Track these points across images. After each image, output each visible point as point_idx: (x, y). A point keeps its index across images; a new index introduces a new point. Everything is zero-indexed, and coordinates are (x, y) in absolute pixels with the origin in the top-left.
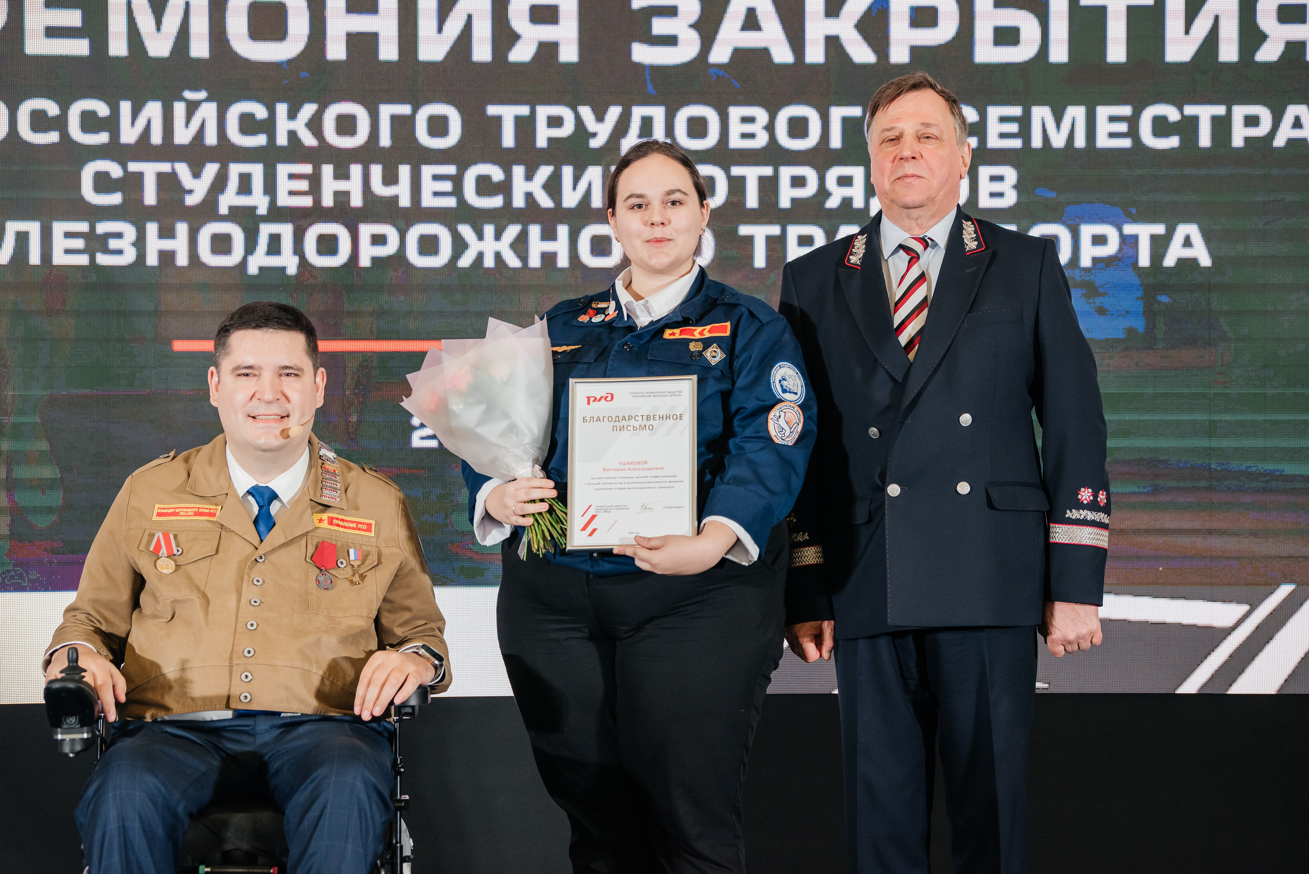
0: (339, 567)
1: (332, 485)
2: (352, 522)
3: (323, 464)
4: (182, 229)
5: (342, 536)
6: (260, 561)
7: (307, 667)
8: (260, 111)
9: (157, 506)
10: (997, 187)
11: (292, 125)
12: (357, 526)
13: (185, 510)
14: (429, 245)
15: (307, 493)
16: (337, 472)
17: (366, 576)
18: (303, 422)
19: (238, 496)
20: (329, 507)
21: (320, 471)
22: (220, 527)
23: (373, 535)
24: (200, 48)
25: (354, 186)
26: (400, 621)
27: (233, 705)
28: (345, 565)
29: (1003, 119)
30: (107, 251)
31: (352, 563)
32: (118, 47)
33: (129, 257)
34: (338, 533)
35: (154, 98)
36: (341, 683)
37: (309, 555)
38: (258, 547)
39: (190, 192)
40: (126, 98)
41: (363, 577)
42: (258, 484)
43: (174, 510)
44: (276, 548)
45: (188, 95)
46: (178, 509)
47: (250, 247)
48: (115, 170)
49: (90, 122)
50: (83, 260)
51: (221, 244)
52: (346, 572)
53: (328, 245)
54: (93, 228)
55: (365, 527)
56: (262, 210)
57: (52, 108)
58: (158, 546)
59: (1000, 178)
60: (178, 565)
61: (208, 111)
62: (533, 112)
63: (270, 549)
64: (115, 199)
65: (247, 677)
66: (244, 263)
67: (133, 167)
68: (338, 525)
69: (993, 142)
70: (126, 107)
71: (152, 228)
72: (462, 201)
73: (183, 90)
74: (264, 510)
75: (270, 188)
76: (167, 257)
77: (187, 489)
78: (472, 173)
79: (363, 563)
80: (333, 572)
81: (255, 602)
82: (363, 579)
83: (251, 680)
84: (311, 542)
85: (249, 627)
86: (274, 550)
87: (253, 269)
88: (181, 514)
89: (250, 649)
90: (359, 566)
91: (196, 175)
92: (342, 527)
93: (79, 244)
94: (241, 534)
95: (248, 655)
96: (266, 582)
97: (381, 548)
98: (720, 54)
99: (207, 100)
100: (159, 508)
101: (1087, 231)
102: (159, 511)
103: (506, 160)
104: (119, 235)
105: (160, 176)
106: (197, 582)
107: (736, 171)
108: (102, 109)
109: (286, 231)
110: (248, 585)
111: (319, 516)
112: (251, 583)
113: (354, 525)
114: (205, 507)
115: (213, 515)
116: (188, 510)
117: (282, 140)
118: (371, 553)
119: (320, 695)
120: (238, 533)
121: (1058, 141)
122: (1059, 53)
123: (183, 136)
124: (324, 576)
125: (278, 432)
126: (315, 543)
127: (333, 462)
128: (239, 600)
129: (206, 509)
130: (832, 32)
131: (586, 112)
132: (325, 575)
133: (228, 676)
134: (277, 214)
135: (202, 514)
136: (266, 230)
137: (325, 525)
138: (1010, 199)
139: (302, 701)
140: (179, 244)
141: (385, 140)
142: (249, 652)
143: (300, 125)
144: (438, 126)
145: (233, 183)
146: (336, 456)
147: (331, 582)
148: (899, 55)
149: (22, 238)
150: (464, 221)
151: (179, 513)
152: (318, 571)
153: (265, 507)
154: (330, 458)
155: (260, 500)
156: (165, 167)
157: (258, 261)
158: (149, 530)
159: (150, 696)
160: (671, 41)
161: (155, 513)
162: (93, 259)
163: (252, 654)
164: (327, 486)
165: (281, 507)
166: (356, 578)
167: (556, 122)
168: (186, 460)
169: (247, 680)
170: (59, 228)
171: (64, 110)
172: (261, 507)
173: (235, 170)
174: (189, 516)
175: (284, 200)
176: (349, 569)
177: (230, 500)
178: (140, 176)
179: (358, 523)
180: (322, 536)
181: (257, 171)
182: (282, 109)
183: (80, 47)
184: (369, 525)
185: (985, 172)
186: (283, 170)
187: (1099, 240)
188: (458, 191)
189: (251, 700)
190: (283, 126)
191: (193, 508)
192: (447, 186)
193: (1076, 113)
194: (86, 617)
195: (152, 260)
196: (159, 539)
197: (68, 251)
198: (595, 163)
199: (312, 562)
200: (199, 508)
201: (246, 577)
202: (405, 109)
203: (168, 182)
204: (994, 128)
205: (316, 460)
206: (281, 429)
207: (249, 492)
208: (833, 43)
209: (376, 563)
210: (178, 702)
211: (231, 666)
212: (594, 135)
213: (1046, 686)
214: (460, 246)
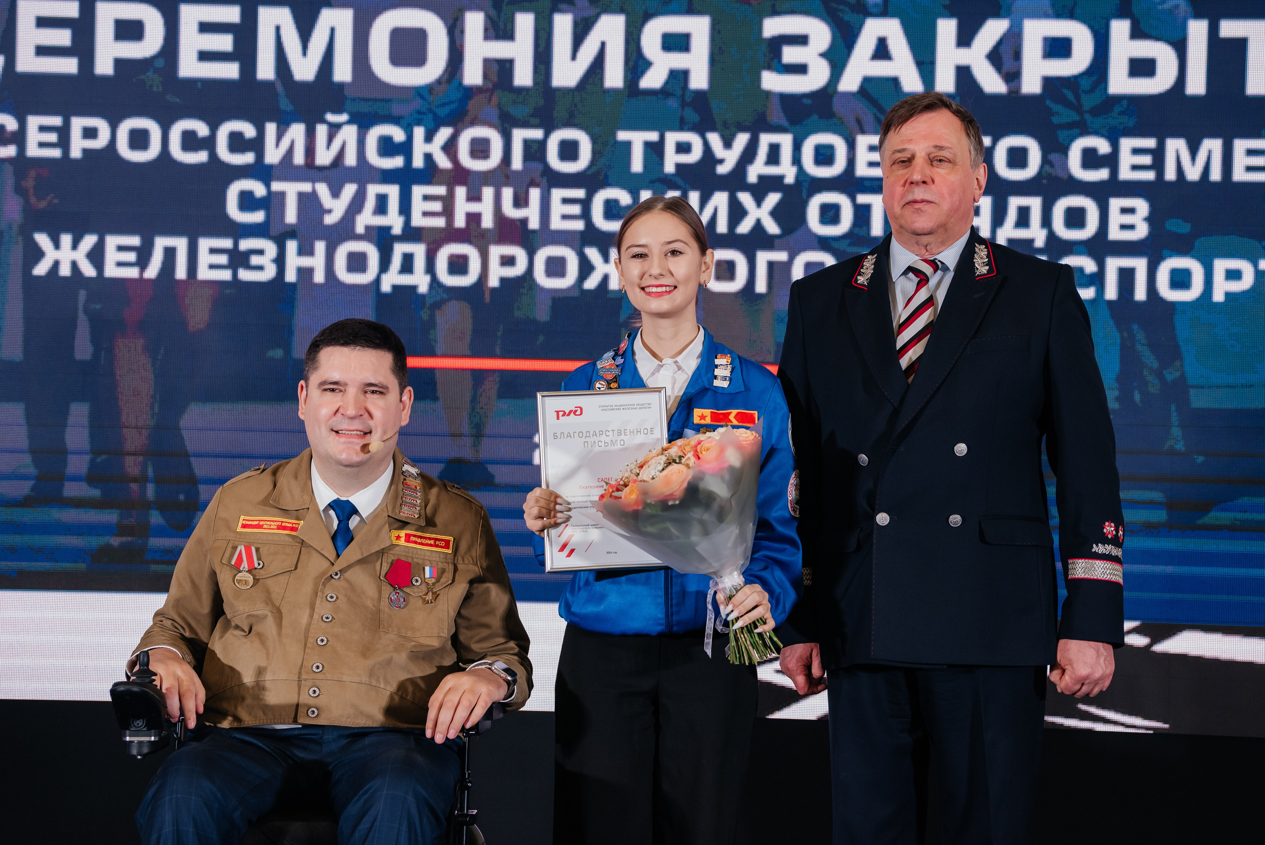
0: (414, 585)
1: (412, 501)
2: (430, 539)
3: (405, 479)
4: (320, 247)
5: (419, 553)
6: (335, 577)
7: (374, 683)
8: (398, 134)
9: (242, 517)
10: (1128, 219)
11: (428, 148)
12: (435, 542)
13: (269, 523)
14: (556, 267)
15: (386, 510)
16: (418, 488)
17: (439, 594)
18: (385, 438)
19: (318, 511)
20: (407, 523)
21: (401, 486)
22: (301, 542)
23: (451, 552)
24: (343, 72)
25: (485, 208)
26: (477, 638)
27: (300, 720)
28: (419, 583)
29: (1136, 151)
30: (249, 267)
31: (427, 581)
32: (266, 70)
33: (269, 273)
34: (415, 550)
35: (297, 120)
36: (410, 698)
37: (383, 573)
38: (334, 563)
39: (330, 211)
40: (271, 120)
41: (436, 596)
42: (339, 497)
43: (258, 522)
44: (352, 564)
45: (331, 117)
46: (262, 522)
47: (384, 265)
48: (258, 189)
49: (237, 143)
50: (225, 275)
51: (357, 262)
52: (420, 590)
53: (458, 265)
54: (236, 244)
55: (443, 544)
56: (397, 230)
57: (202, 129)
58: (240, 559)
59: (1131, 211)
60: (257, 579)
61: (349, 133)
62: (662, 138)
63: (345, 565)
64: (258, 217)
65: (314, 692)
66: (377, 281)
67: (276, 186)
68: (415, 542)
69: (1125, 174)
70: (271, 129)
71: (292, 246)
72: (589, 224)
73: (325, 112)
74: (342, 525)
75: (405, 208)
76: (305, 273)
77: (271, 502)
78: (601, 197)
79: (438, 581)
80: (406, 590)
81: (327, 618)
82: (436, 598)
83: (319, 695)
84: (386, 560)
85: (319, 643)
86: (349, 567)
87: (386, 287)
88: (265, 526)
89: (318, 664)
90: (434, 584)
91: (336, 193)
92: (420, 544)
93: (223, 259)
94: (319, 550)
95: (317, 671)
96: (339, 598)
97: (458, 565)
98: (849, 83)
99: (349, 122)
100: (244, 520)
101: (1221, 266)
102: (244, 522)
103: (633, 185)
104: (261, 252)
105: (301, 196)
106: (274, 596)
107: (862, 199)
108: (249, 130)
109: (419, 250)
110: (322, 601)
111: (395, 533)
112: (325, 599)
113: (432, 542)
114: (289, 522)
115: (293, 529)
116: (272, 523)
117: (418, 162)
118: (447, 569)
119: (390, 711)
120: (316, 548)
121: (1193, 174)
122: (1196, 85)
123: (323, 157)
124: (397, 595)
125: (358, 448)
126: (390, 561)
127: (415, 478)
128: (311, 616)
129: (288, 523)
130: (963, 62)
131: (714, 139)
132: (398, 593)
133: (297, 690)
134: (411, 234)
135: (284, 528)
136: (399, 249)
137: (402, 542)
138: (1142, 231)
139: (369, 717)
140: (317, 262)
141: (517, 163)
142: (318, 667)
143: (435, 148)
144: (569, 151)
145: (370, 203)
146: (419, 472)
147: (404, 601)
148: (1031, 85)
149: (170, 253)
150: (591, 244)
151: (263, 525)
152: (391, 589)
153: (343, 522)
154: (413, 474)
155: (340, 514)
156: (306, 187)
157: (391, 279)
158: (232, 542)
159: (225, 705)
160: (801, 69)
161: (240, 525)
162: (235, 274)
163: (320, 669)
164: (407, 503)
165: (360, 521)
166: (429, 597)
167: (684, 148)
168: (274, 473)
169: (315, 695)
170: (205, 244)
171: (214, 129)
172: (340, 521)
173: (373, 190)
174: (272, 529)
175: (418, 221)
176: (424, 588)
177: (311, 515)
178: (282, 195)
179: (436, 540)
180: (398, 553)
181: (393, 191)
182: (419, 132)
183: (230, 71)
184: (448, 542)
185: (1115, 204)
186: (418, 191)
187: (1233, 275)
188: (586, 215)
189: (318, 715)
190: (420, 148)
191: (276, 521)
192: (576, 209)
193: (1212, 146)
194: (172, 624)
195: (291, 276)
196: (241, 550)
197: (212, 267)
198: (721, 189)
199: (385, 580)
200: (282, 522)
201: (319, 594)
202: (537, 134)
203: (308, 202)
204: (1126, 159)
205: (398, 476)
206: (362, 444)
207: (331, 506)
208: (964, 74)
209: (450, 582)
210: (250, 714)
211: (300, 681)
212: (721, 161)
213: (1166, 726)
214: (586, 268)
